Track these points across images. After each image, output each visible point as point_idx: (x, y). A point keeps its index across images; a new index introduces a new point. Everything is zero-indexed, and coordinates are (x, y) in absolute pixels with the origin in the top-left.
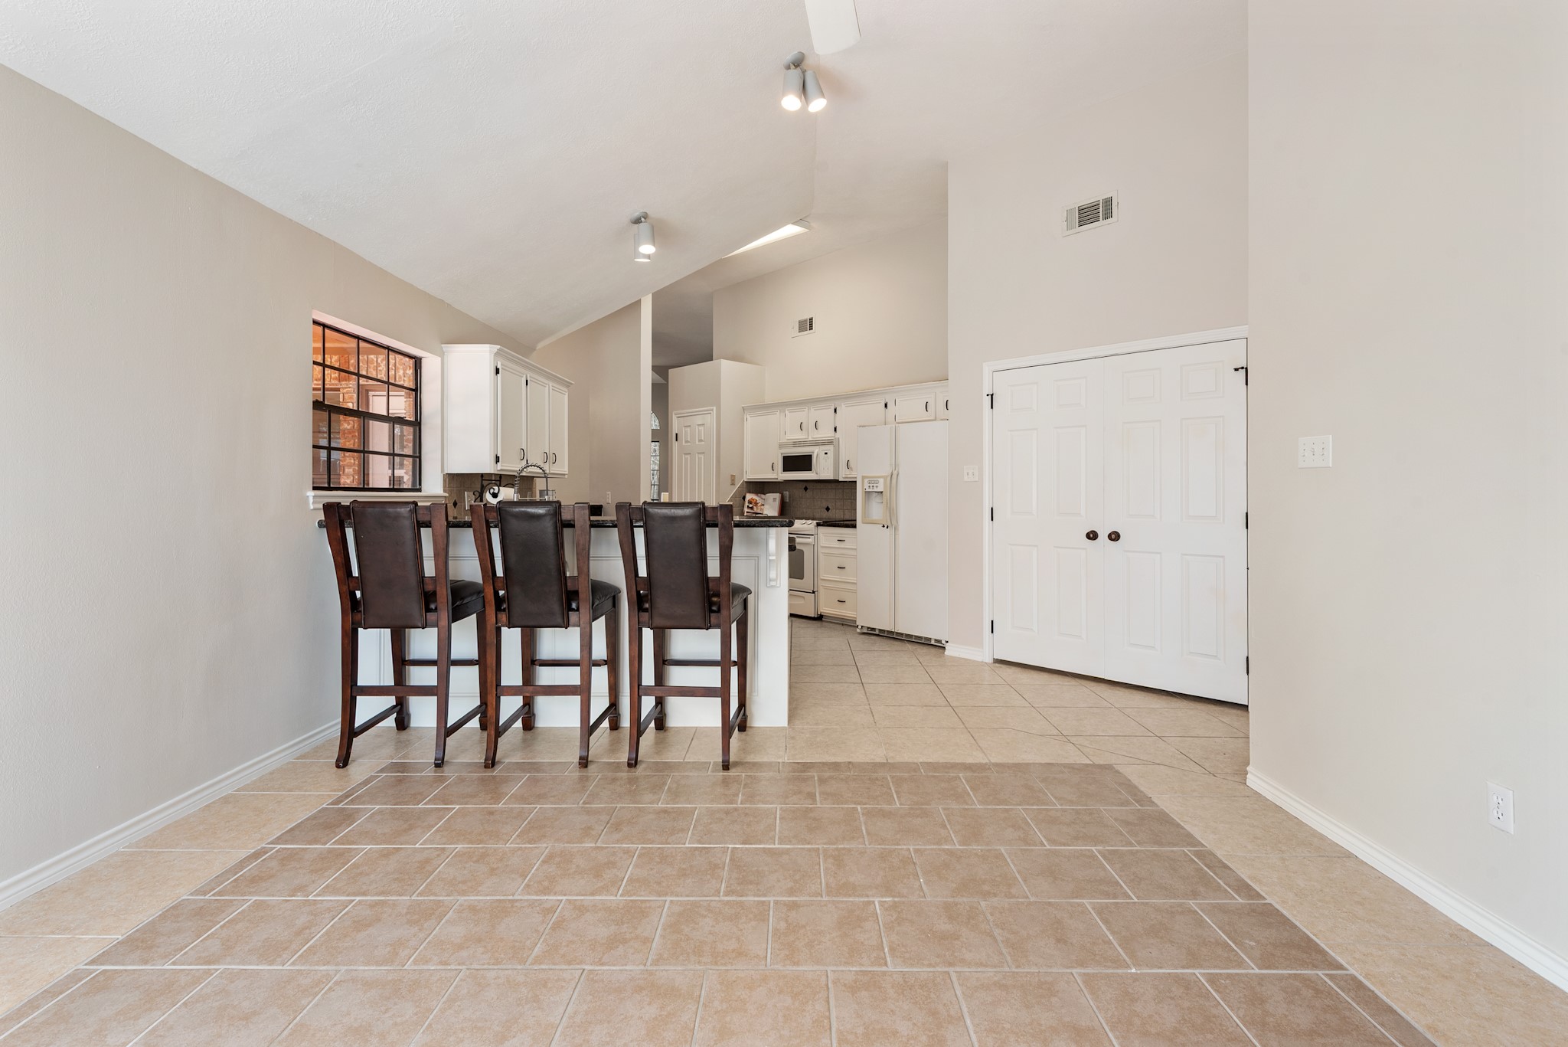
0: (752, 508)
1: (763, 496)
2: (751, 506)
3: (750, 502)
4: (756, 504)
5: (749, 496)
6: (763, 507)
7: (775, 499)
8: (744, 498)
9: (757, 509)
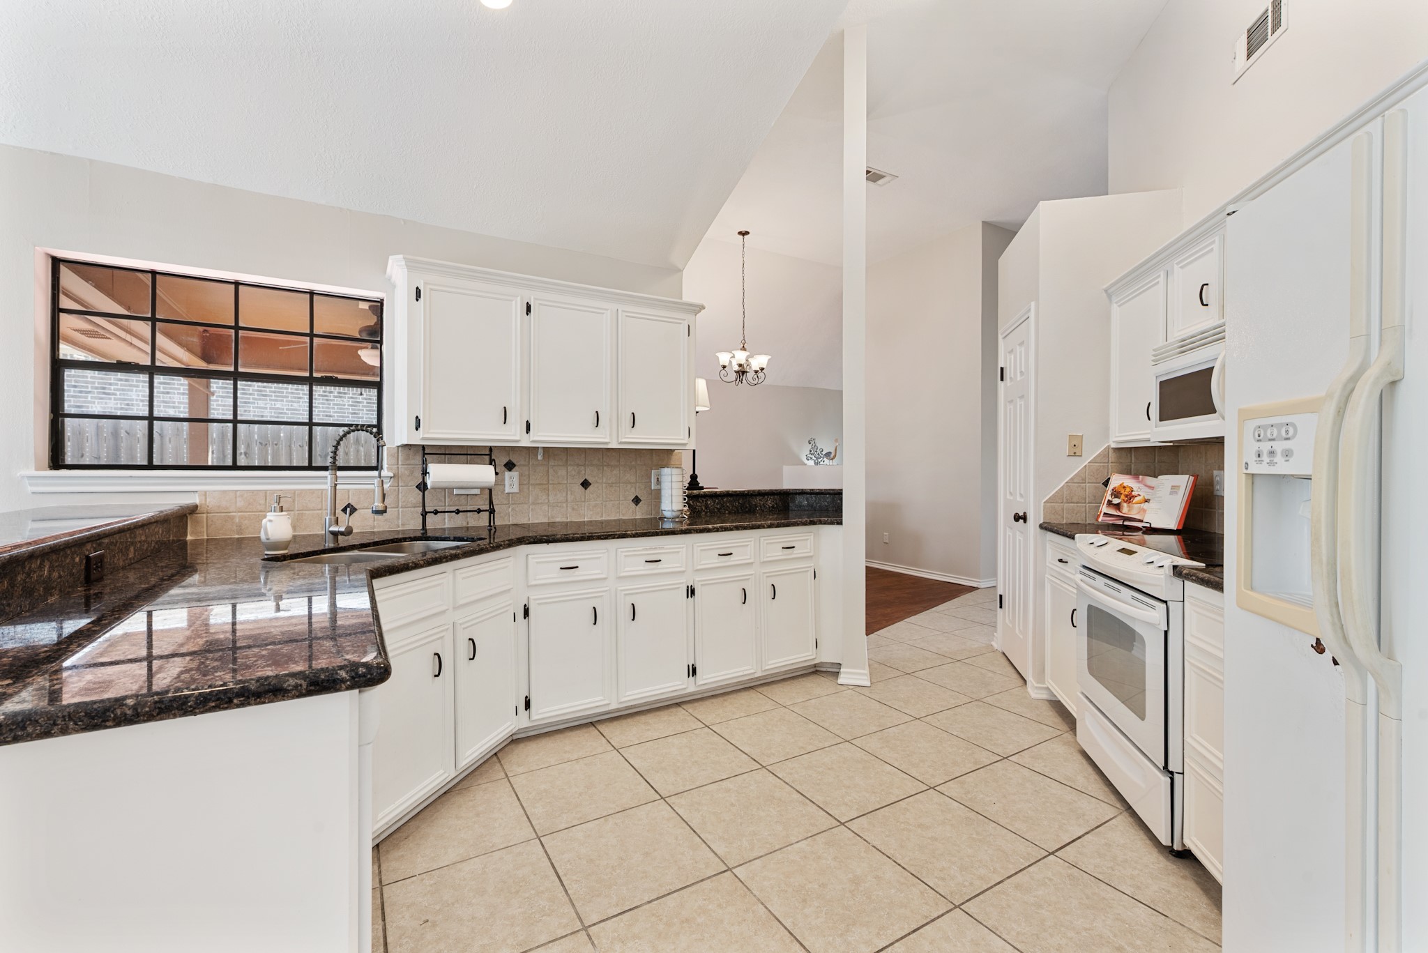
0: (1118, 506)
1: (1150, 480)
2: (1116, 501)
3: (1116, 494)
4: (1130, 498)
5: (1117, 480)
6: (1145, 505)
7: (1174, 489)
8: (1106, 483)
9: (1130, 509)
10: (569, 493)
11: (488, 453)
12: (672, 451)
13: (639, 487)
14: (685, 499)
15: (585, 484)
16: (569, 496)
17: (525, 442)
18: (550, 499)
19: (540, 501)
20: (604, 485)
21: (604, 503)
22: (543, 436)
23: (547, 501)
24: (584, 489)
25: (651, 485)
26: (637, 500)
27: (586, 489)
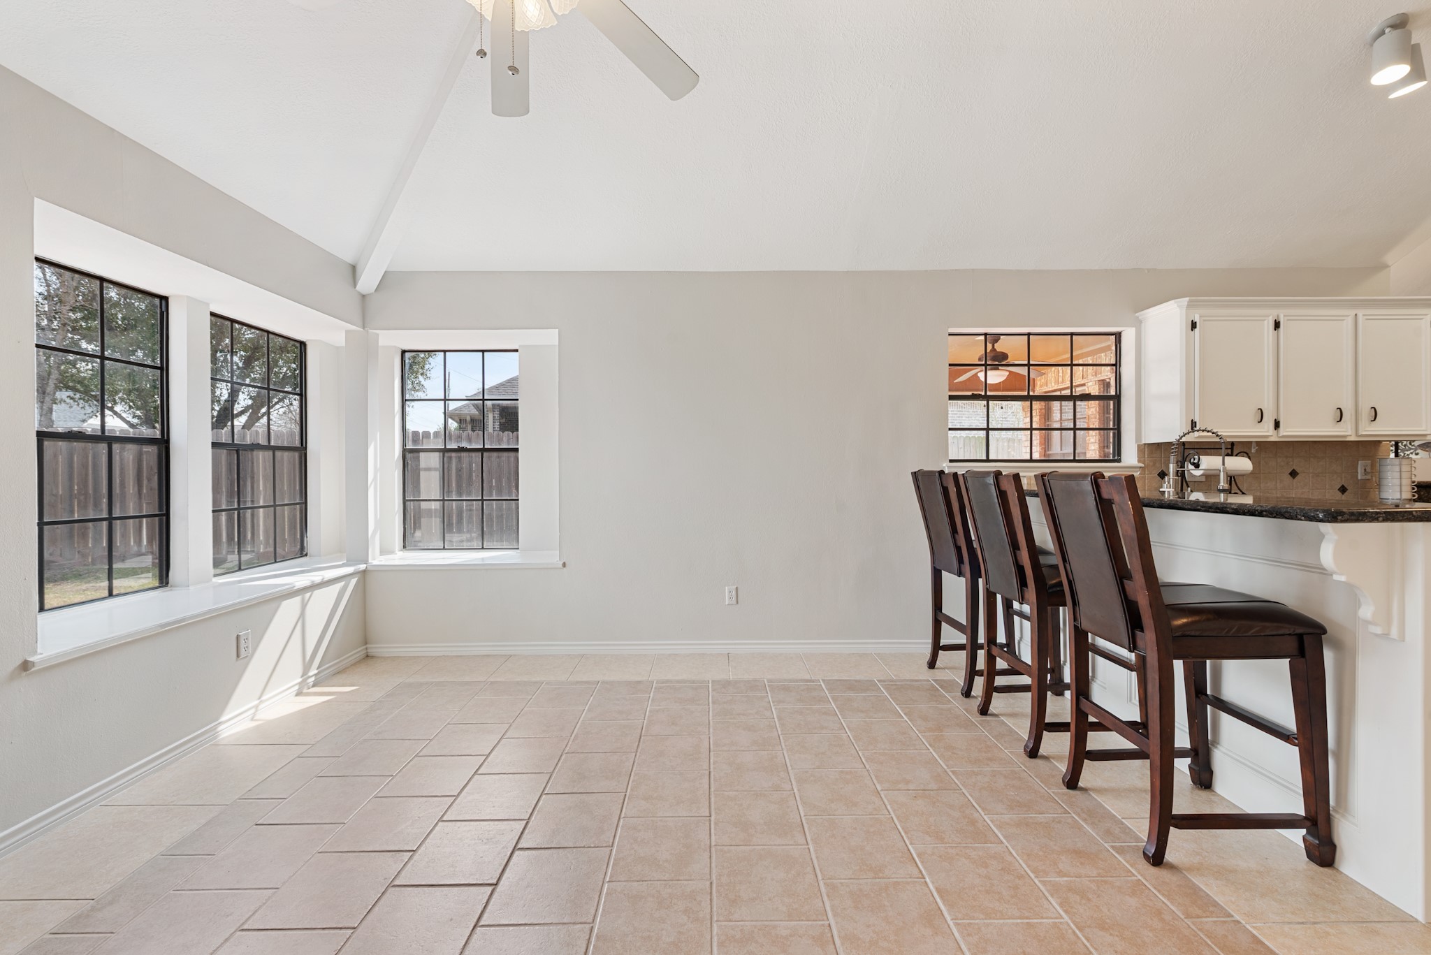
10: (1278, 481)
11: (1230, 447)
12: (1380, 442)
13: (1345, 477)
14: (1413, 489)
15: (1294, 474)
16: (1278, 484)
17: (1273, 436)
18: (1262, 485)
19: (1253, 488)
20: (1311, 475)
21: (1311, 491)
22: (1290, 431)
23: (1259, 488)
24: (1292, 478)
25: (1357, 475)
26: (1343, 490)
27: (1294, 478)
